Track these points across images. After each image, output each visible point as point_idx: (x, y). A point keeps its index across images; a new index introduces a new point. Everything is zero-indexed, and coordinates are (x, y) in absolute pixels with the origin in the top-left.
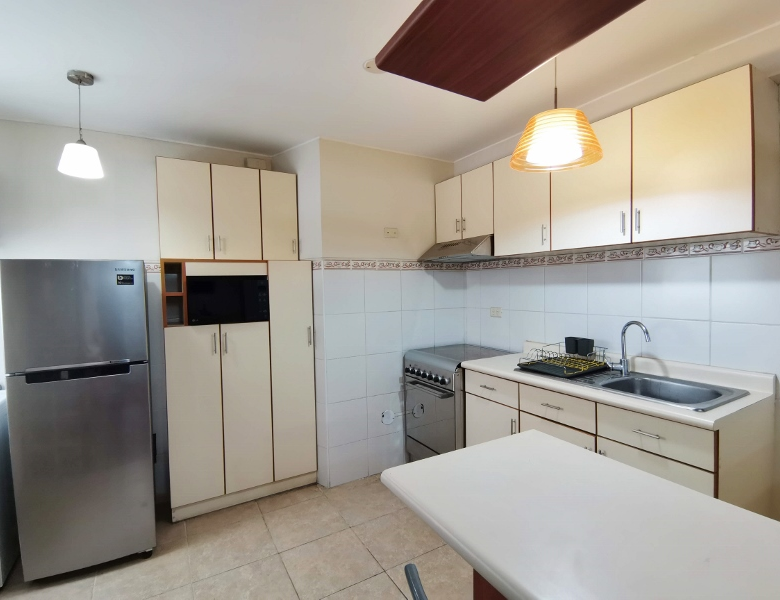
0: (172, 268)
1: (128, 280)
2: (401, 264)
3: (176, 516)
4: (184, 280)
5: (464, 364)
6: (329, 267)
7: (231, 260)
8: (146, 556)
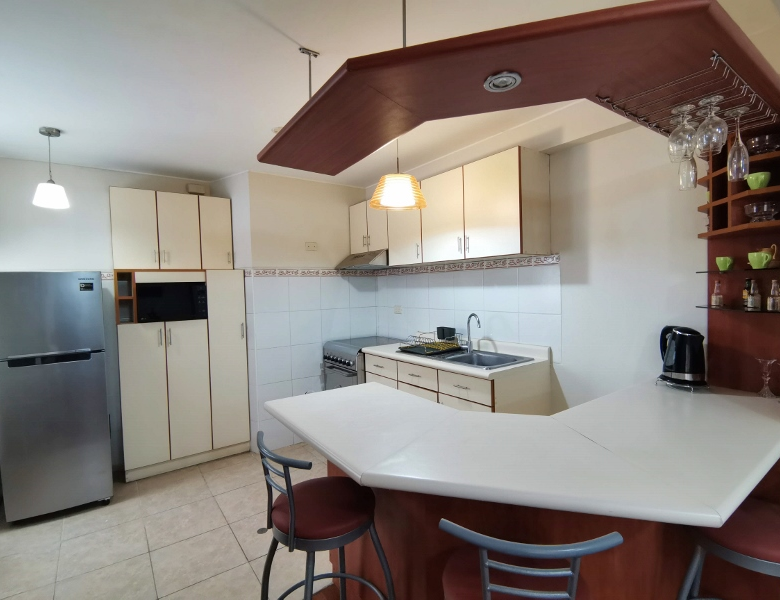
0: (124, 277)
1: (89, 287)
2: (321, 272)
3: (129, 477)
4: (134, 287)
5: (364, 350)
6: (258, 274)
7: (176, 269)
8: (105, 503)
